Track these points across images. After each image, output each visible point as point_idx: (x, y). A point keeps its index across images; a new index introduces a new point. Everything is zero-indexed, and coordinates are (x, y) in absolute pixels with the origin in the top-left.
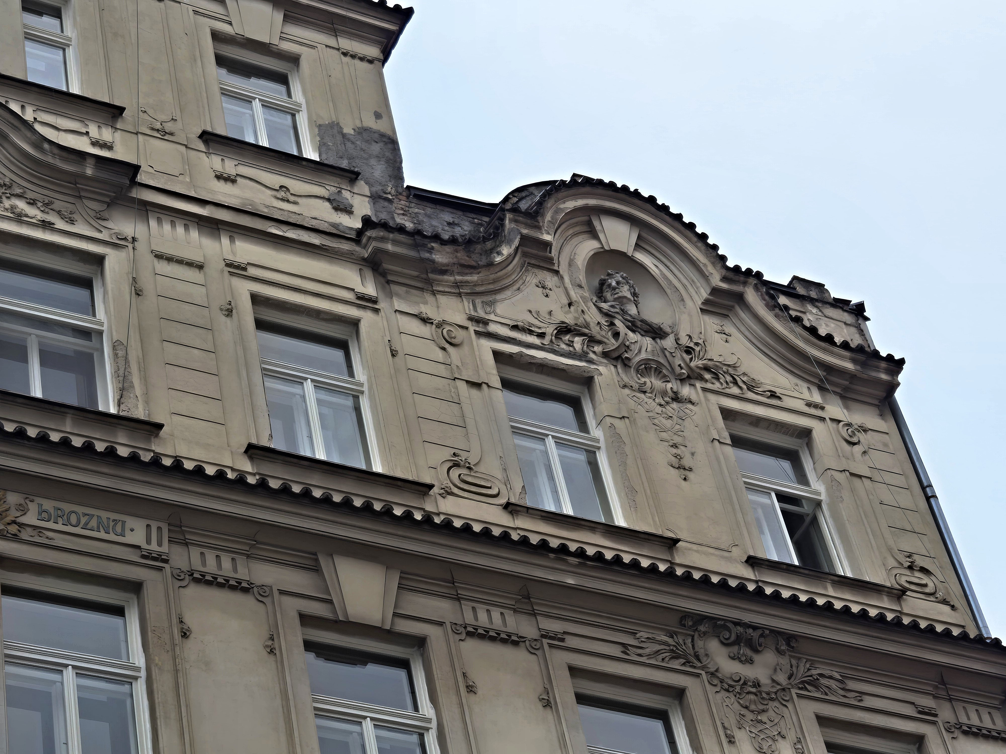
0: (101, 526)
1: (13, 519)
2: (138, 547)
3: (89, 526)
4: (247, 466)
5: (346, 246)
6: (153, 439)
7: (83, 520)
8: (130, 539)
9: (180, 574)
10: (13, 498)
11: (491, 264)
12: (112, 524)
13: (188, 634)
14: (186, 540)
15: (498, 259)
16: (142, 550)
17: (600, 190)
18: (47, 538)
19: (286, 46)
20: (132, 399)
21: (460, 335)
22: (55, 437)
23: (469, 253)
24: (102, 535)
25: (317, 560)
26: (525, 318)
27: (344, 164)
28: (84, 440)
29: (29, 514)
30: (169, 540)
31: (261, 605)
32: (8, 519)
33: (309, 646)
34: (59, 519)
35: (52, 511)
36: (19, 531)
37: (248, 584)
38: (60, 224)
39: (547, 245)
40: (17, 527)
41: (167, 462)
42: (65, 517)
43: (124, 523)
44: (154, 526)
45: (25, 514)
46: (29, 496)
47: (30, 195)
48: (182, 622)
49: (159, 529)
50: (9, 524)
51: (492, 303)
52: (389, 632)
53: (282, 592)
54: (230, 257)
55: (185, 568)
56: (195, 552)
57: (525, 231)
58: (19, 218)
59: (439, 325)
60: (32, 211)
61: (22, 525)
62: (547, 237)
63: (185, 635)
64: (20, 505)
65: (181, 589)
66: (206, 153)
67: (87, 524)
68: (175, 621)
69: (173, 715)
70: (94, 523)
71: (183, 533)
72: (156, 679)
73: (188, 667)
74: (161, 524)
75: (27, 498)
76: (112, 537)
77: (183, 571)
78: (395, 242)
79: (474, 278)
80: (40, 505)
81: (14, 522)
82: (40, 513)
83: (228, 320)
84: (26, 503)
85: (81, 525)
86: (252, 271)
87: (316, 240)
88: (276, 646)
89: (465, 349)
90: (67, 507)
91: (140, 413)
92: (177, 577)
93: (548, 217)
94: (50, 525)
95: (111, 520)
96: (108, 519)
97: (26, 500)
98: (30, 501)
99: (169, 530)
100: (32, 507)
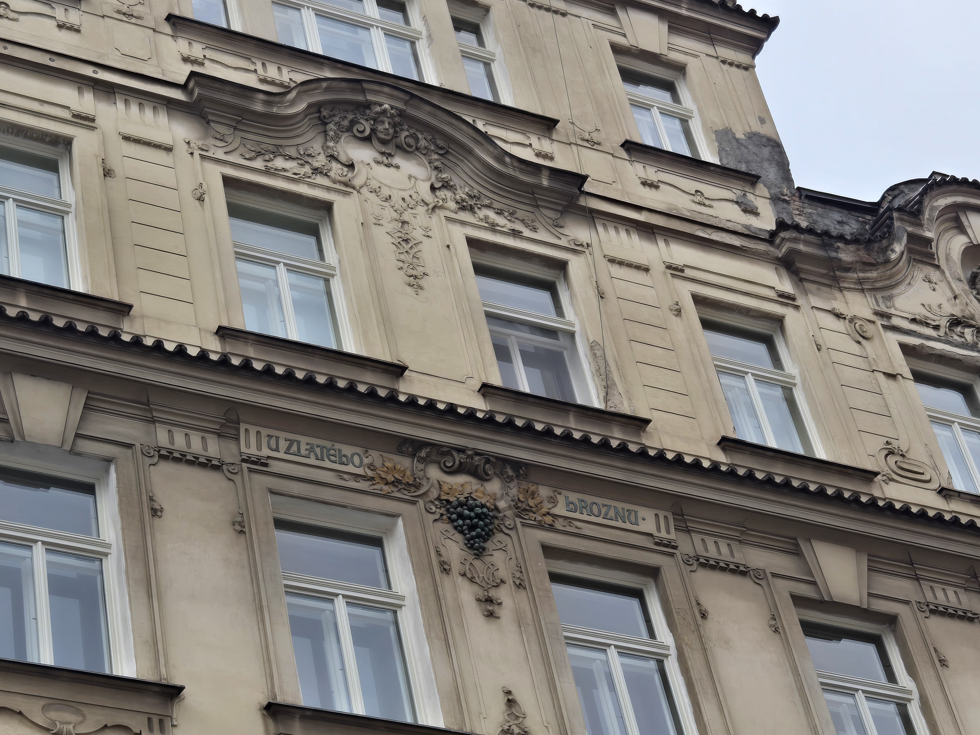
0: (618, 516)
1: (547, 511)
2: (651, 535)
3: (609, 517)
4: (721, 457)
5: (762, 247)
6: (642, 434)
7: (604, 510)
8: (644, 527)
9: (689, 559)
10: (544, 492)
11: (887, 261)
12: (626, 514)
13: (706, 615)
14: (689, 528)
15: (893, 256)
16: (654, 537)
17: (964, 189)
18: (577, 527)
19: (674, 56)
20: (616, 396)
21: (870, 329)
22: (577, 435)
23: (868, 250)
24: (620, 524)
25: (797, 545)
26: (920, 312)
27: (743, 168)
28: (599, 437)
29: (558, 505)
30: (675, 528)
31: (758, 587)
32: (544, 510)
33: (805, 625)
34: (584, 509)
35: (577, 502)
36: (553, 521)
37: (744, 567)
38: (527, 233)
39: (928, 242)
40: (551, 518)
41: (671, 456)
42: (588, 508)
43: (636, 512)
44: (661, 514)
45: (556, 505)
46: (557, 489)
47: (496, 205)
48: (699, 604)
49: (666, 517)
50: (544, 515)
51: (890, 298)
52: (866, 610)
53: (774, 575)
54: (669, 260)
55: (692, 554)
56: (697, 538)
57: (910, 229)
58: (493, 228)
59: (851, 321)
60: (500, 221)
61: (555, 516)
62: (929, 234)
63: (704, 616)
64: (551, 497)
65: (692, 573)
66: (629, 161)
67: (606, 514)
68: (694, 603)
69: (710, 691)
70: (612, 513)
71: (685, 521)
72: (689, 657)
73: (712, 646)
74: (667, 513)
75: (556, 491)
76: (628, 526)
77: (690, 557)
78: (806, 243)
79: (873, 274)
80: (567, 498)
81: (548, 513)
82: (567, 505)
83: (678, 319)
84: (555, 495)
85: (602, 515)
86: (688, 273)
87: (736, 241)
88: (779, 625)
89: (876, 341)
90: (589, 499)
91: (626, 409)
92: (687, 562)
93: (926, 216)
94: (577, 515)
95: (626, 510)
96: (623, 509)
97: (555, 493)
98: (558, 493)
99: (674, 518)
100: (561, 499)
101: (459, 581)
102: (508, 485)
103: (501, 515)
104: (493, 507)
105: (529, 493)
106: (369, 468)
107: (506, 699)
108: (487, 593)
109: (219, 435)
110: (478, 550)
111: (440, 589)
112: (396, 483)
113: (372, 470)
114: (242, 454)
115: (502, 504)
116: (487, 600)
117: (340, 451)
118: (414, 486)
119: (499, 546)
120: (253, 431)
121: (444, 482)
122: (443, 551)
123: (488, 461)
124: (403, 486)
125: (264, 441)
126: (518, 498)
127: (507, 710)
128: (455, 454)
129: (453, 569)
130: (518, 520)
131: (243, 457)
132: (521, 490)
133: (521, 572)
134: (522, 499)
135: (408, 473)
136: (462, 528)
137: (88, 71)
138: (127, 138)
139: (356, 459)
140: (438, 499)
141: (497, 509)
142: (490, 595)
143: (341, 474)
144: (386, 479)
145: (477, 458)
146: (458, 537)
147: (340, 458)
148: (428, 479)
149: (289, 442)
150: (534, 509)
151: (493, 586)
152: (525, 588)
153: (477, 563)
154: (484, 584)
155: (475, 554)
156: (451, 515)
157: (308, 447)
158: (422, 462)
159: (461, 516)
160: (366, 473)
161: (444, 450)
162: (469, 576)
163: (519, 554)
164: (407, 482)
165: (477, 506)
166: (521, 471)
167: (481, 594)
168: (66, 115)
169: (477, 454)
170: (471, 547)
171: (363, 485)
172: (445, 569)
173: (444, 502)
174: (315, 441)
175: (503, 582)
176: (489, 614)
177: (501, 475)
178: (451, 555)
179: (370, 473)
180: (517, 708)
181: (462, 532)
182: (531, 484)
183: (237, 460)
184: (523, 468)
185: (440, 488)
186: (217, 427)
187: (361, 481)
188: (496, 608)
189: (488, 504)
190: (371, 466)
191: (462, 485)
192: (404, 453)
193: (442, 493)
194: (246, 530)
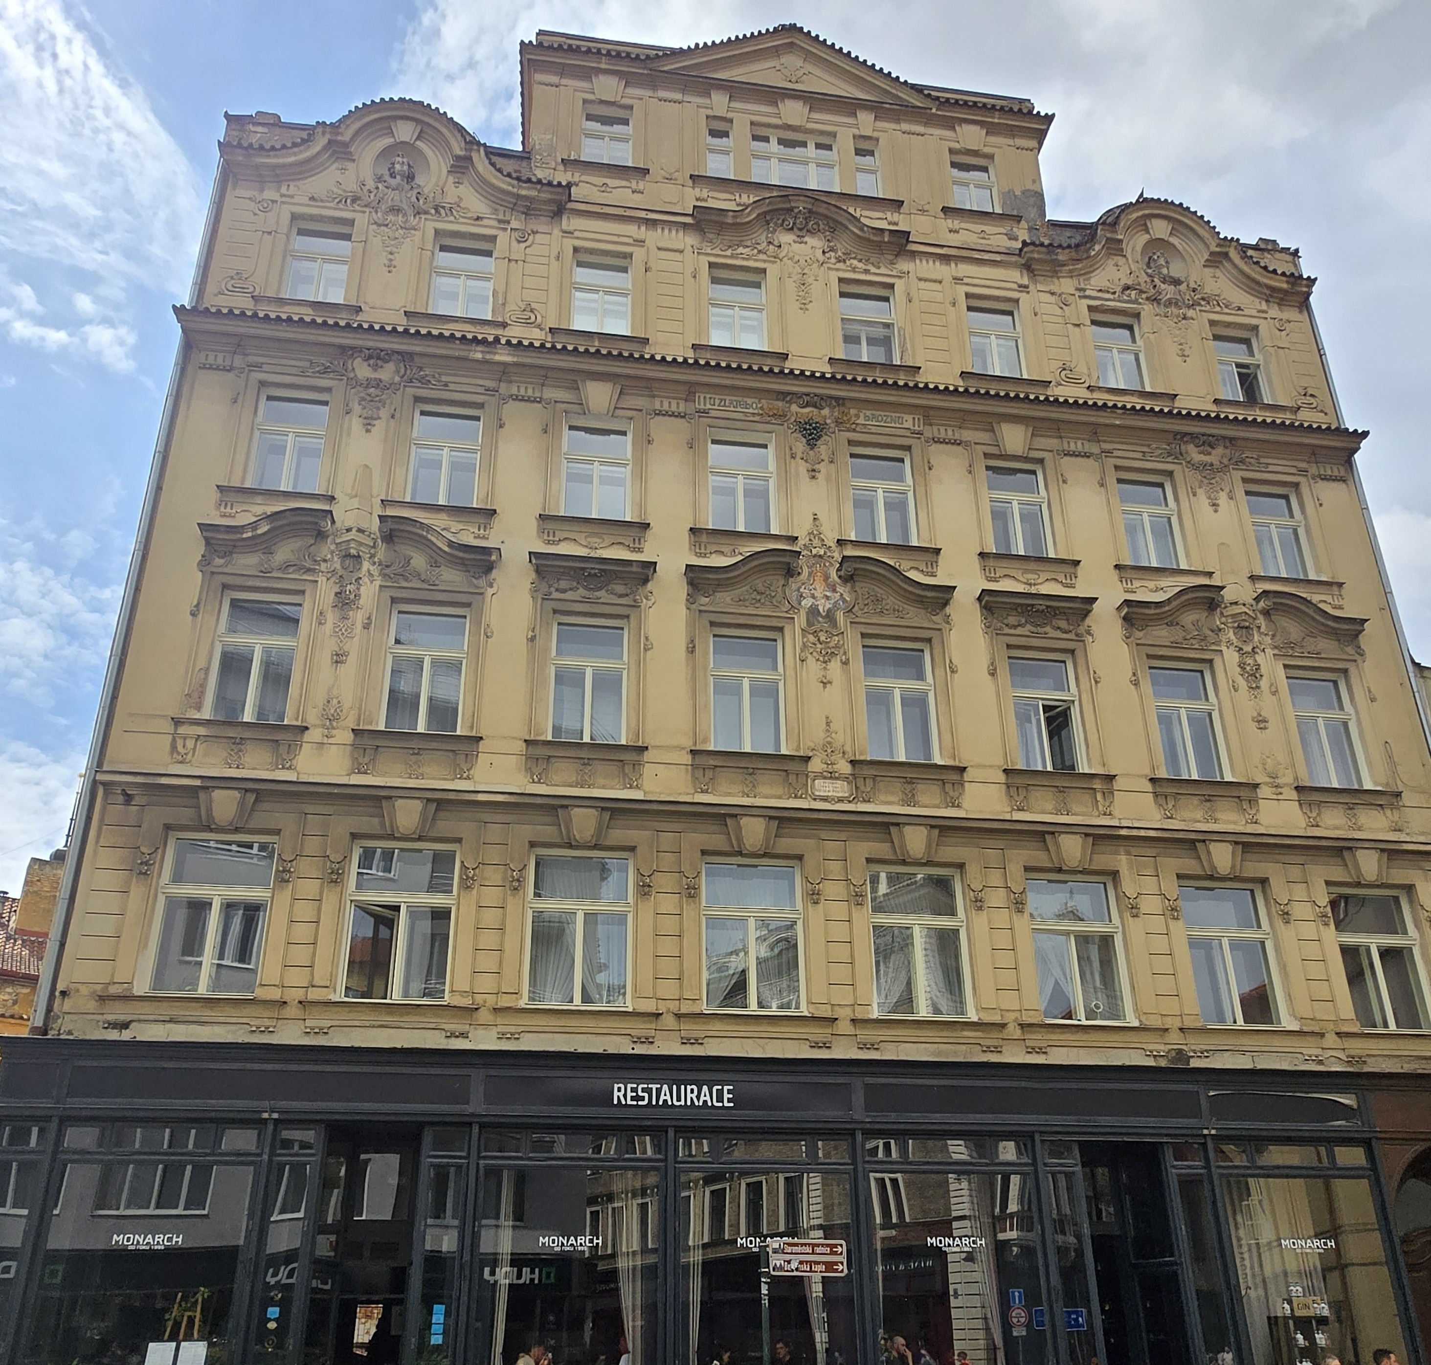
0: (892, 421)
1: (853, 422)
2: (909, 429)
3: (887, 421)
4: (959, 383)
5: (1014, 259)
6: (917, 375)
7: (884, 419)
8: (905, 425)
9: (928, 440)
10: (853, 412)
11: (1088, 257)
12: (897, 419)
13: (932, 468)
14: (931, 423)
15: (1093, 253)
16: (911, 430)
17: (1151, 204)
18: (868, 429)
19: (987, 150)
20: (907, 356)
21: (1071, 299)
22: (870, 379)
23: (1078, 252)
24: (893, 425)
25: (993, 426)
26: (1105, 284)
27: (1015, 213)
28: (883, 379)
29: (860, 418)
30: (923, 424)
31: (966, 450)
33: (988, 468)
34: (873, 419)
35: (870, 416)
36: (856, 427)
37: (960, 441)
38: (873, 270)
39: (1120, 241)
40: (855, 425)
41: (921, 385)
42: (876, 418)
43: (903, 418)
44: (917, 417)
45: (858, 419)
46: (859, 409)
47: (859, 257)
48: (929, 462)
49: (919, 419)
50: (851, 424)
51: (1089, 279)
52: (1026, 458)
53: (976, 443)
54: (955, 274)
55: (931, 436)
56: (935, 428)
57: (1109, 235)
58: (854, 270)
59: (1060, 295)
60: (860, 265)
61: (857, 424)
62: (1120, 237)
63: (930, 469)
64: (856, 415)
65: (929, 446)
66: (944, 219)
68: (926, 462)
69: (925, 507)
70: (889, 420)
71: (930, 419)
72: (917, 491)
73: (931, 484)
74: (919, 417)
75: (859, 411)
76: (897, 425)
77: (929, 438)
78: (1039, 253)
79: (1080, 266)
80: (865, 414)
82: (865, 418)
83: (953, 308)
84: (859, 413)
85: (883, 421)
86: (966, 280)
87: (998, 258)
88: (972, 470)
89: (1073, 306)
90: (877, 413)
91: (910, 363)
93: (1122, 225)
94: (869, 423)
95: (897, 417)
96: (895, 417)
99: (923, 419)
100: (862, 415)
101: (799, 462)
102: (833, 410)
103: (827, 427)
104: (823, 423)
105: (844, 413)
107: (813, 518)
109: (686, 400)
110: (812, 446)
111: (788, 467)
112: (774, 415)
113: (762, 410)
114: (696, 409)
115: (828, 421)
116: (812, 470)
117: (746, 402)
118: (783, 416)
119: (824, 442)
120: (703, 396)
121: (799, 413)
122: (793, 448)
123: (822, 399)
124: (778, 417)
125: (708, 401)
126: (838, 417)
127: (813, 523)
128: (805, 397)
129: (797, 456)
132: (840, 412)
133: (833, 454)
134: (840, 417)
135: (780, 410)
136: (805, 435)
137: (643, 214)
138: (659, 249)
139: (754, 406)
140: (795, 421)
141: (826, 423)
142: (814, 467)
143: (746, 414)
144: (768, 414)
145: (816, 398)
146: (804, 440)
147: (746, 406)
148: (791, 411)
149: (720, 400)
150: (846, 422)
151: (817, 463)
152: (834, 463)
153: (811, 452)
154: (812, 462)
155: (810, 448)
156: (801, 429)
157: (730, 402)
158: (788, 403)
159: (805, 429)
161: (799, 395)
162: (805, 459)
163: (834, 446)
164: (780, 415)
165: (813, 423)
166: (840, 402)
167: (810, 467)
168: (631, 241)
169: (816, 396)
170: (809, 444)
171: (757, 418)
172: (793, 457)
173: (798, 423)
174: (734, 398)
175: (822, 460)
176: (812, 477)
177: (829, 405)
178: (797, 449)
179: (760, 412)
180: (818, 522)
181: (805, 437)
182: (845, 409)
183: (693, 412)
184: (841, 400)
185: (797, 416)
186: (684, 396)
187: (756, 416)
188: (817, 474)
189: (820, 422)
190: (761, 408)
191: (808, 413)
192: (779, 400)
193: (797, 418)
194: (694, 447)
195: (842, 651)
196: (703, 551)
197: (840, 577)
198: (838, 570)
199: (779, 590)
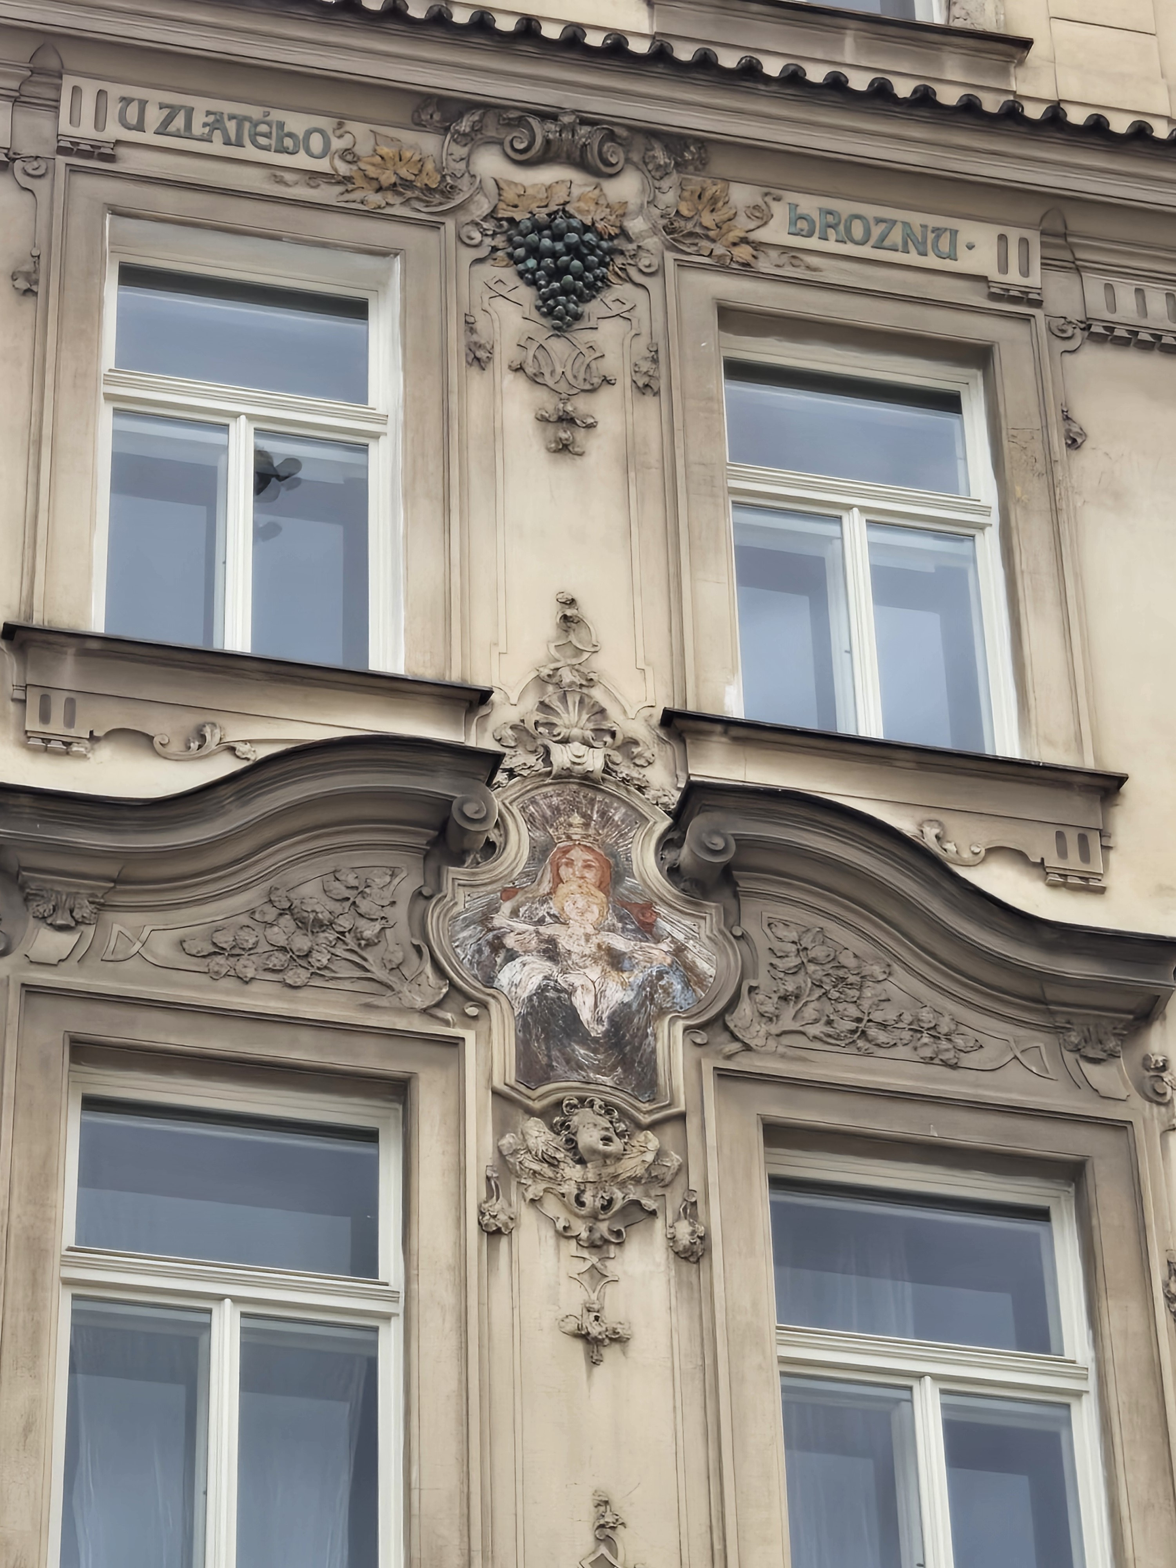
0: (909, 241)
1: (742, 235)
2: (983, 279)
3: (886, 243)
6: (1012, 70)
7: (877, 231)
8: (967, 263)
9: (1064, 328)
10: (741, 196)
12: (931, 236)
13: (1079, 440)
14: (1077, 262)
16: (991, 284)
18: (808, 268)
22: (816, 74)
24: (912, 259)
28: (871, 76)
29: (772, 223)
30: (1042, 264)
32: (733, 236)
34: (831, 231)
35: (815, 216)
36: (754, 256)
40: (750, 250)
41: (1034, 112)
42: (841, 227)
43: (954, 233)
44: (1014, 235)
45: (766, 223)
46: (772, 190)
48: (1068, 418)
49: (1023, 241)
55: (1076, 315)
56: (1094, 285)
61: (758, 246)
63: (1073, 443)
64: (757, 207)
65: (1067, 356)
67: (883, 237)
68: (1054, 417)
69: (1050, 595)
70: (896, 236)
71: (1071, 248)
72: (1017, 527)
73: (1079, 504)
74: (1026, 233)
75: (766, 194)
76: (932, 261)
77: (1070, 322)
80: (794, 207)
81: (744, 241)
82: (793, 222)
84: (765, 203)
85: (872, 241)
90: (845, 207)
91: (988, 21)
92: (1059, 333)
94: (813, 243)
95: (930, 229)
96: (924, 227)
97: (766, 199)
98: (774, 199)
99: (1043, 245)
100: (780, 211)
101: (506, 382)
102: (657, 184)
103: (631, 247)
104: (613, 231)
105: (705, 199)
106: (342, 158)
107: (560, 615)
108: (562, 405)
109: (16, 101)
110: (561, 319)
111: (454, 399)
112: (400, 187)
113: (349, 162)
114: (60, 138)
115: (636, 225)
116: (560, 420)
117: (281, 125)
118: (442, 193)
119: (616, 308)
120: (89, 89)
121: (511, 183)
122: (481, 323)
123: (611, 136)
124: (417, 193)
125: (113, 109)
126: (677, 212)
127: (558, 638)
128: (534, 122)
129: (497, 356)
130: (670, 256)
131: (62, 144)
132: (686, 194)
133: (655, 361)
134: (685, 212)
135: (429, 166)
136: (533, 274)
139: (316, 143)
140: (492, 215)
141: (624, 233)
142: (569, 408)
143: (279, 173)
144: (377, 179)
145: (584, 130)
146: (527, 295)
147: (280, 140)
148: (474, 176)
149: (166, 112)
150: (712, 234)
151: (583, 391)
152: (657, 393)
153: (558, 346)
154: (563, 387)
155: (555, 328)
156: (515, 249)
157: (211, 119)
158: (464, 142)
159: (534, 251)
160: (336, 170)
161: (511, 116)
162: (530, 370)
163: (658, 326)
164: (426, 185)
165: (571, 229)
166: (686, 154)
167: (550, 405)
169: (584, 122)
170: (550, 313)
171: (327, 194)
172: (478, 360)
173: (505, 223)
174: (228, 107)
175: (607, 381)
176: (561, 447)
177: (644, 165)
178: (497, 330)
179: (343, 169)
180: (583, 633)
181: (533, 283)
182: (709, 181)
183: (47, 150)
184: (692, 148)
185: (500, 195)
186: (15, 85)
187: (323, 186)
188: (580, 435)
189: (600, 226)
190: (349, 155)
191: (548, 188)
192: (425, 126)
193: (502, 205)
194: (40, 289)
195: (675, 1200)
196: (56, 726)
197: (673, 873)
198: (668, 842)
199: (400, 914)
